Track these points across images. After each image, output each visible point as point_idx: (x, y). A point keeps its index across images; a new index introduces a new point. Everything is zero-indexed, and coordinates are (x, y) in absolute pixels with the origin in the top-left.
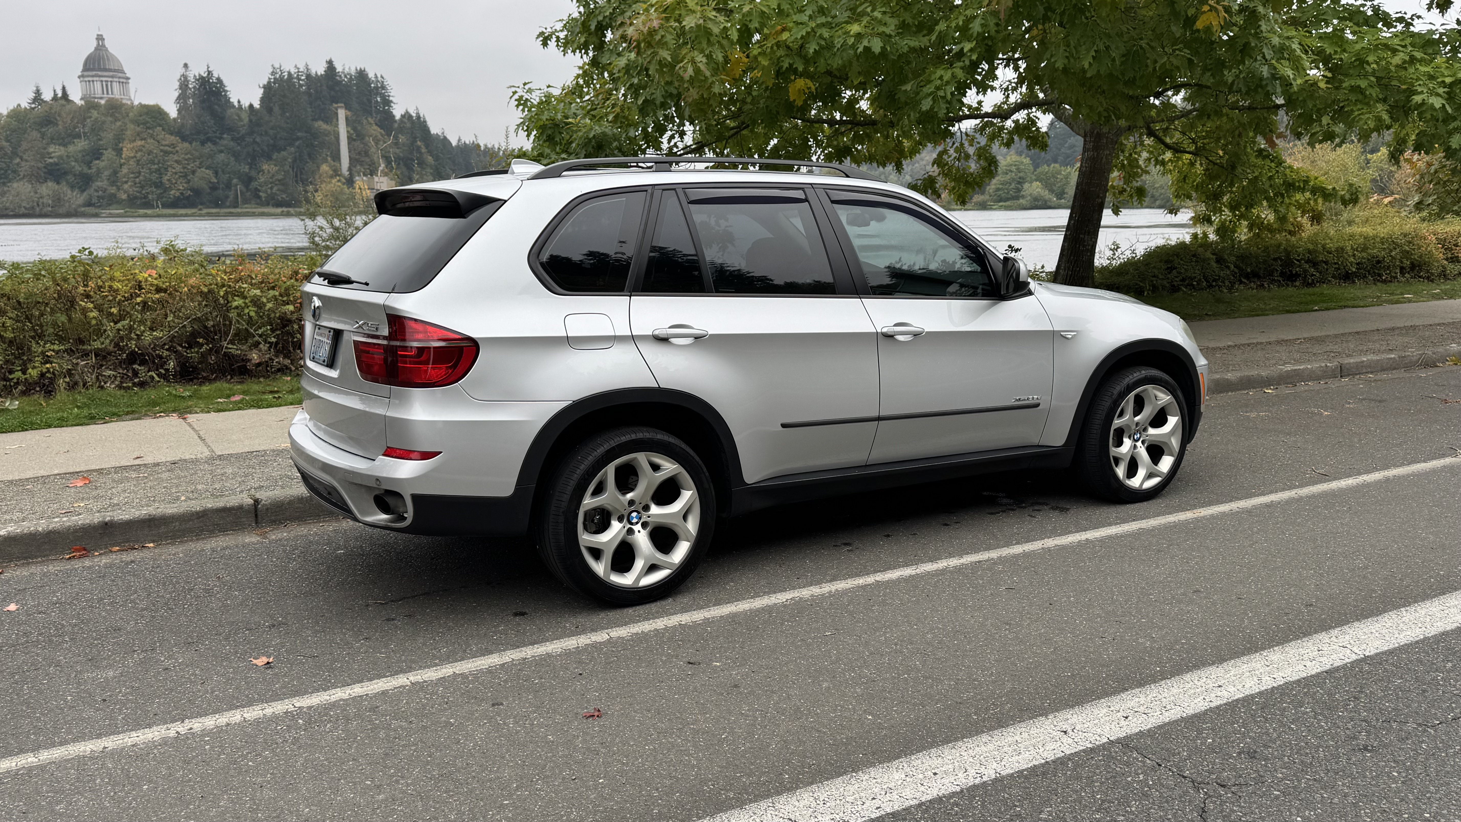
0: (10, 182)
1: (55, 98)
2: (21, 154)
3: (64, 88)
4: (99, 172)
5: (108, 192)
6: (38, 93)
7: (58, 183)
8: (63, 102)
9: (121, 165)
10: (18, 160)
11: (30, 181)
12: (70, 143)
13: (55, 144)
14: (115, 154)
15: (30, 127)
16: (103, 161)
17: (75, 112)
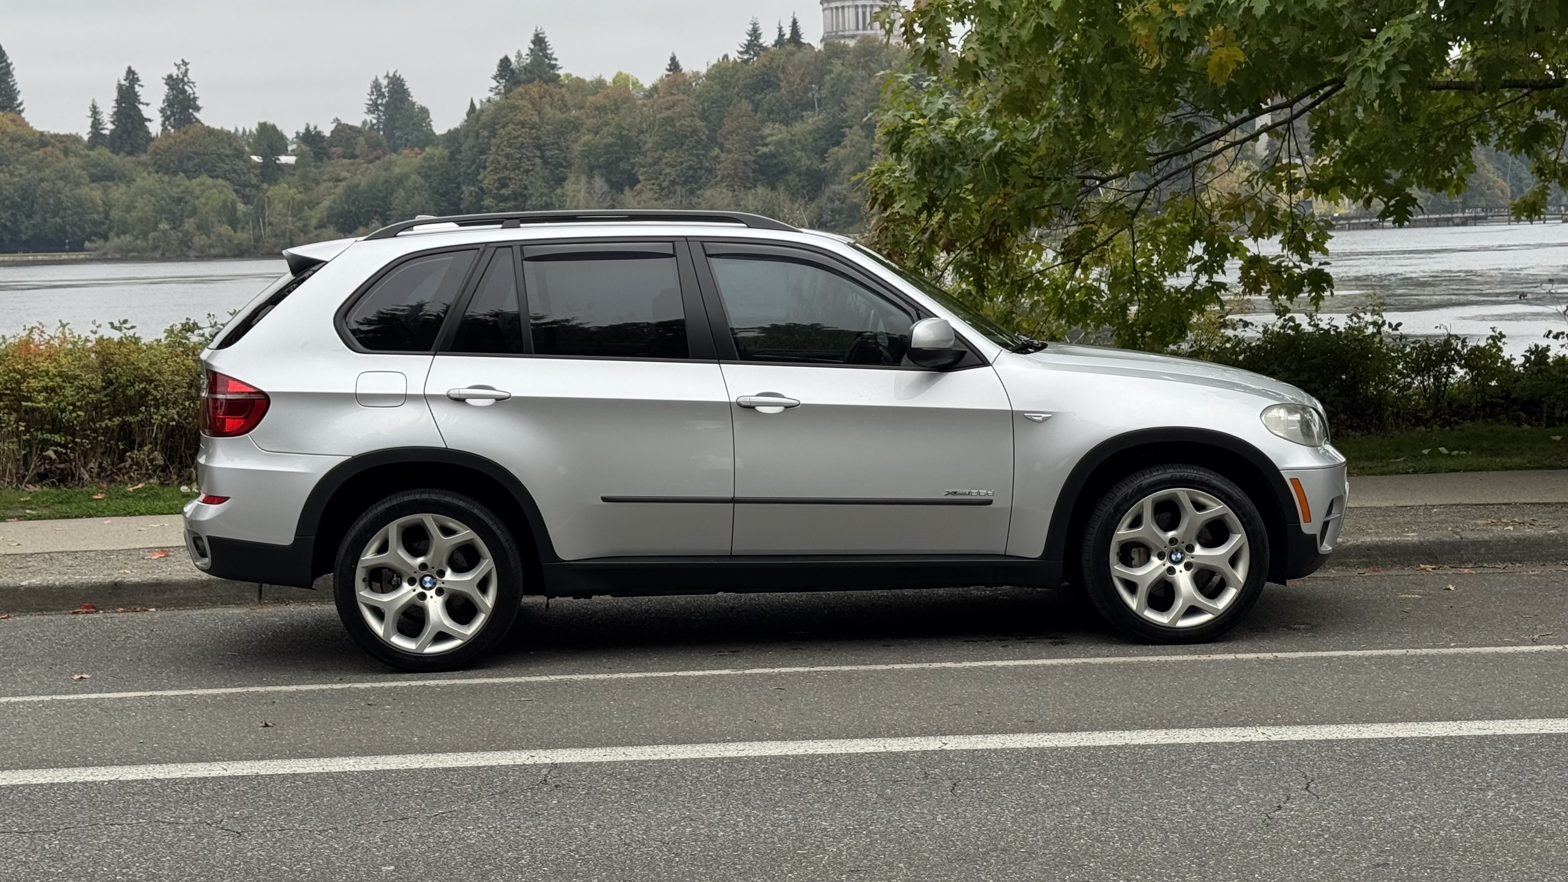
0: (700, 188)
1: (780, 41)
2: (720, 141)
3: (795, 23)
4: (838, 166)
5: (848, 202)
6: (755, 33)
7: (773, 188)
8: (791, 47)
9: (873, 153)
10: (717, 151)
11: (731, 187)
12: (795, 119)
13: (774, 121)
14: (863, 134)
15: (738, 94)
16: (845, 147)
17: (808, 63)
